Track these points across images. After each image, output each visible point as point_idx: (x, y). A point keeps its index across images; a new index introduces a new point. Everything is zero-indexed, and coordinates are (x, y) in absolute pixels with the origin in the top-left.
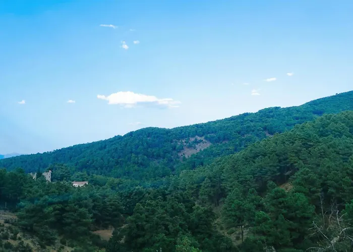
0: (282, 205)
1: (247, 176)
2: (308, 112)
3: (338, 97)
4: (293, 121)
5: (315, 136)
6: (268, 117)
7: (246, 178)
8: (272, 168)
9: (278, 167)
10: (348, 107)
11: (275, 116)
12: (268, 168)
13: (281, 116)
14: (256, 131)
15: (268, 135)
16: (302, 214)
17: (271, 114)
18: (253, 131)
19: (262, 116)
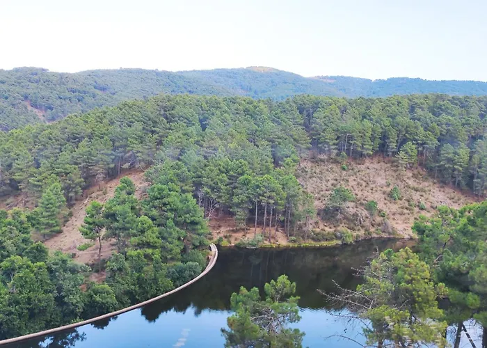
0: (168, 207)
1: (67, 166)
2: (88, 85)
3: (126, 73)
4: (68, 94)
5: (162, 120)
6: (30, 81)
7: (66, 169)
8: (105, 158)
9: (113, 157)
10: (139, 88)
11: (42, 81)
12: (99, 156)
13: (50, 83)
14: (11, 99)
15: (30, 108)
16: (192, 219)
17: (36, 77)
18: (6, 98)
19: (20, 78)
